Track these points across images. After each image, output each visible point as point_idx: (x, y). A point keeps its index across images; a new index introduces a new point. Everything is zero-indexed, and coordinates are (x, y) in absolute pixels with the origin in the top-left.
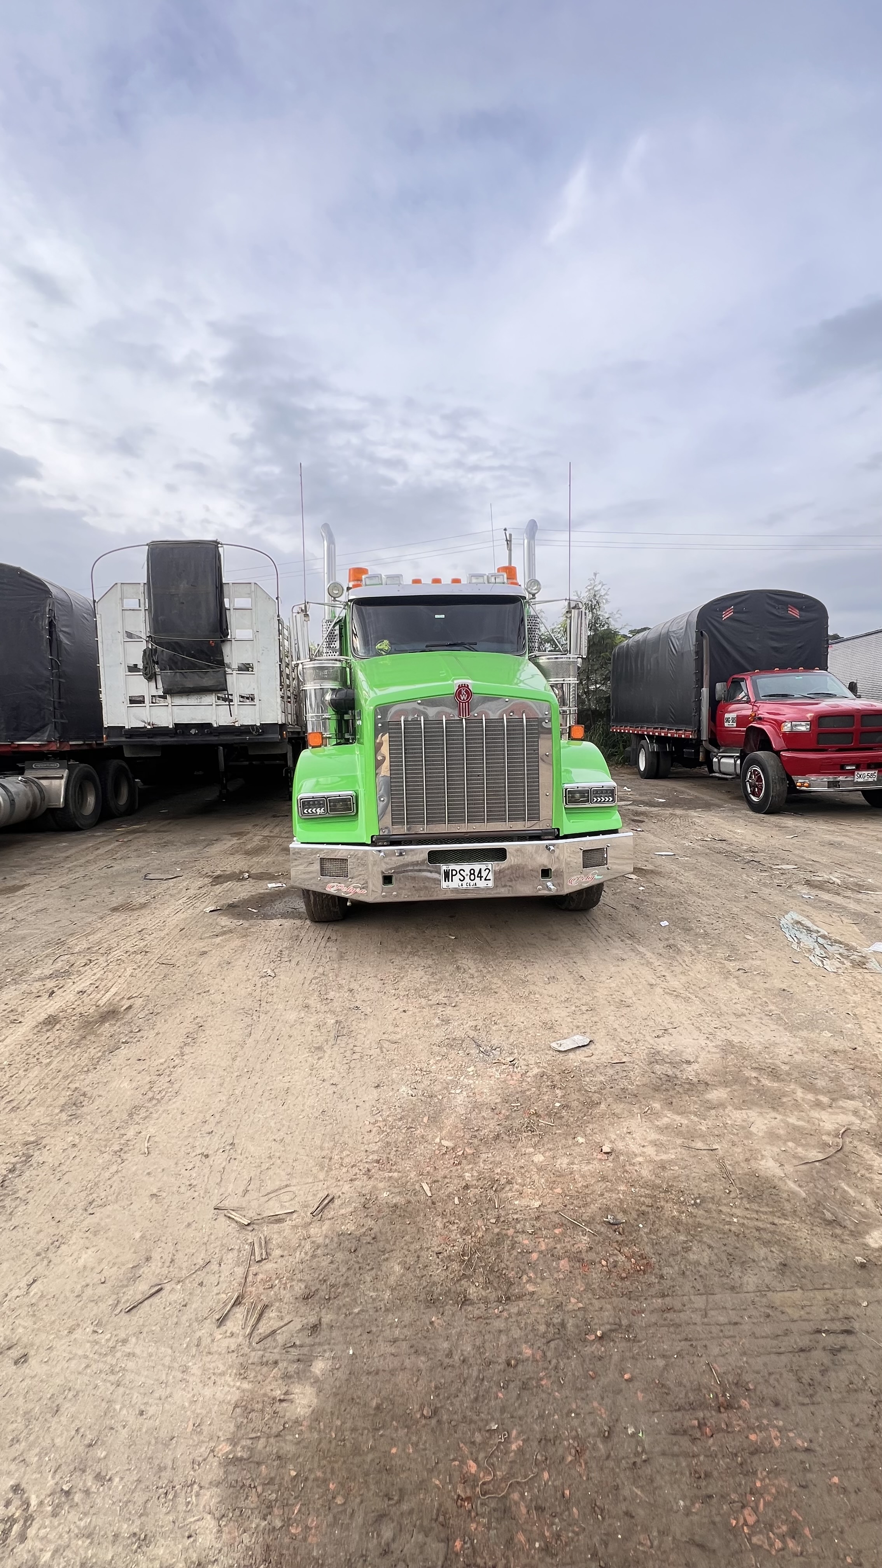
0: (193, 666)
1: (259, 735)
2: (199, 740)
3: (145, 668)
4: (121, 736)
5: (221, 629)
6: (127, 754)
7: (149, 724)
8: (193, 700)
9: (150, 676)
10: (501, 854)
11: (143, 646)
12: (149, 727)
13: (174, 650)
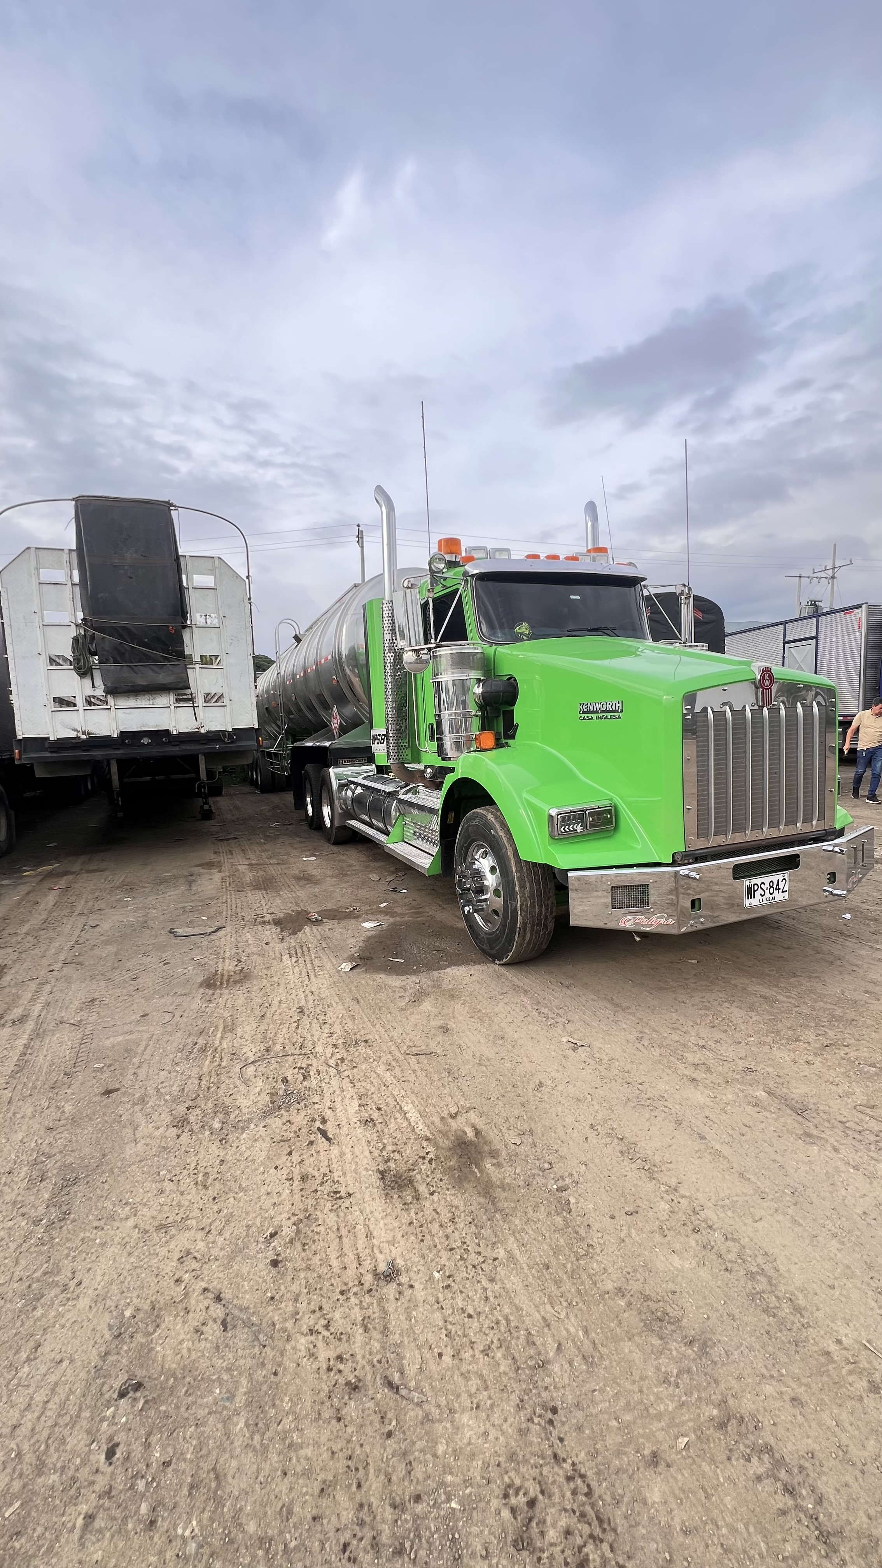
0: (147, 658)
1: (231, 743)
2: (156, 751)
3: (77, 660)
4: (46, 750)
5: (180, 611)
6: (39, 773)
7: (84, 733)
8: (143, 701)
9: (84, 671)
10: (791, 862)
11: (73, 632)
12: (84, 737)
13: (121, 637)
